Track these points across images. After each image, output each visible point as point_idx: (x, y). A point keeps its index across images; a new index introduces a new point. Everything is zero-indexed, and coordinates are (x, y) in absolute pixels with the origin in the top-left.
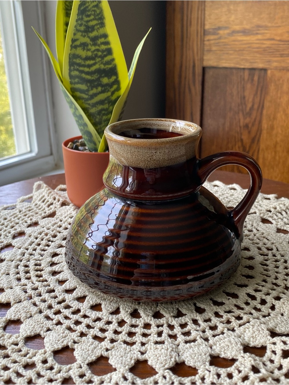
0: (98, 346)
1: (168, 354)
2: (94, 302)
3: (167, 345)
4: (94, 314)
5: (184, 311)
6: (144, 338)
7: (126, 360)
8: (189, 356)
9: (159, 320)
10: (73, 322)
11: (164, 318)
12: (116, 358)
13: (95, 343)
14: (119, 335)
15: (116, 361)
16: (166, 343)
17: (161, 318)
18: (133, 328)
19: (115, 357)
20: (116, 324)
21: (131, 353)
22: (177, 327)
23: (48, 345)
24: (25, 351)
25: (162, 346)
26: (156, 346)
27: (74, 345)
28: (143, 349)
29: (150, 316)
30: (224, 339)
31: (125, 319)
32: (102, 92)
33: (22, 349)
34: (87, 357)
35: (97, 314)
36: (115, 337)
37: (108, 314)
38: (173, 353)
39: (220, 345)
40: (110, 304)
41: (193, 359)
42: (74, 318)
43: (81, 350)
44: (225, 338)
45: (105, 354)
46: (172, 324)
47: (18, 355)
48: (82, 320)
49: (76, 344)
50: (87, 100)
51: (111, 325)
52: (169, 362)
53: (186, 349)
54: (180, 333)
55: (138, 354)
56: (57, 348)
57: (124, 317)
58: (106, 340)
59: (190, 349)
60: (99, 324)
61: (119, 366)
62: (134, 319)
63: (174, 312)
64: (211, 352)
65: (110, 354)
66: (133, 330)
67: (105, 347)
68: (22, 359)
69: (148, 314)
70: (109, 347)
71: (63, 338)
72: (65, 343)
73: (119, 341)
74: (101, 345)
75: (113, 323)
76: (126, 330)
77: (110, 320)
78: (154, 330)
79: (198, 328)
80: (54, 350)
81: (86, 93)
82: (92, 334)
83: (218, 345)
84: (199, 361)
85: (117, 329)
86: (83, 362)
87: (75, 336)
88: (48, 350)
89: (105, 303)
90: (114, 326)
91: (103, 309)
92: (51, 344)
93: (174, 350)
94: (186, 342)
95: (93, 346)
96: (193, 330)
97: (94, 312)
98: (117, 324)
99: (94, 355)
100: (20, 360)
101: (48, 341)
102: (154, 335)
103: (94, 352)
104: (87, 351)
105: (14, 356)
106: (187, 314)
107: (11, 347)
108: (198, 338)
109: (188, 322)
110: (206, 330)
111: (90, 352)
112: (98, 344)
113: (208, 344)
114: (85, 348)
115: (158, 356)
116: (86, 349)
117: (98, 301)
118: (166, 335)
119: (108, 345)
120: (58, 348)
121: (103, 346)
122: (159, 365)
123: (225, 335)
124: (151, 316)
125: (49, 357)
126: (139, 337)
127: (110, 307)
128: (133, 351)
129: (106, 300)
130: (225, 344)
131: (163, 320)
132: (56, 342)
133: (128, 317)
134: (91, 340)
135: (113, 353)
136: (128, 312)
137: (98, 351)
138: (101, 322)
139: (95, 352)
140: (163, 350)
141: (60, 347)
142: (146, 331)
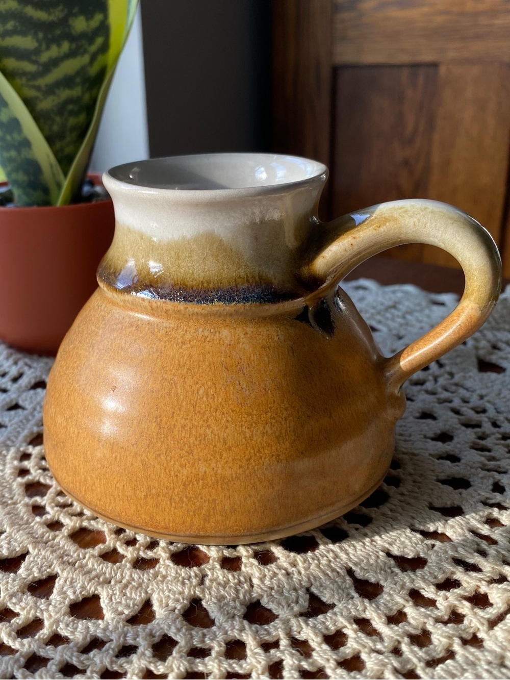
10: (22, 661)
29: (237, 618)
31: (172, 634)
32: (72, 54)
37: (121, 624)
40: (125, 595)
42: (25, 649)
50: (33, 76)
51: (134, 657)
62: (196, 629)
77: (130, 641)
81: (34, 58)
89: (111, 592)
91: (105, 611)
98: (150, 649)
124: (239, 617)
127: (123, 602)
129: (110, 582)
133: (179, 625)
138: (104, 649)
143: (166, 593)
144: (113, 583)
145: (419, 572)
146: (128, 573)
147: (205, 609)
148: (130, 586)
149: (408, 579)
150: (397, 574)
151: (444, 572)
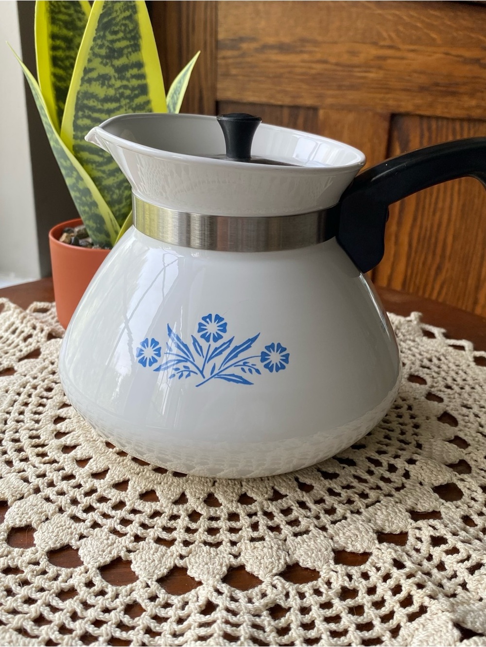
0: (166, 553)
1: (274, 554)
2: (143, 488)
3: (270, 541)
4: (148, 507)
5: (283, 491)
6: (233, 534)
7: (214, 569)
8: (303, 554)
9: (250, 506)
11: (256, 503)
12: (199, 566)
13: (162, 550)
14: (195, 534)
15: (199, 571)
16: (267, 538)
17: (251, 504)
18: (214, 522)
19: (197, 565)
20: (187, 519)
21: (219, 558)
22: (278, 514)
23: (88, 560)
24: (53, 572)
25: (263, 544)
26: (254, 545)
27: (129, 556)
28: (235, 550)
30: (349, 527)
31: (199, 510)
33: (47, 570)
34: (154, 571)
35: (154, 507)
36: (190, 537)
37: (170, 504)
38: (280, 552)
39: (344, 534)
40: (170, 490)
41: (311, 557)
43: (142, 561)
44: (349, 525)
45: (180, 563)
46: (269, 510)
47: (44, 579)
48: (131, 517)
49: (132, 553)
51: (179, 521)
52: (277, 565)
53: (298, 544)
54: (284, 523)
55: (230, 557)
56: (104, 563)
57: (195, 507)
58: (176, 543)
59: (303, 544)
60: (160, 521)
61: (205, 577)
63: (269, 493)
64: (334, 545)
65: (187, 562)
66: (214, 524)
67: (178, 554)
68: (52, 584)
69: (231, 499)
70: (183, 553)
71: (109, 546)
72: (114, 553)
73: (196, 543)
74: (171, 552)
75: (181, 517)
76: (204, 526)
77: (175, 512)
78: (244, 522)
79: (309, 514)
80: (99, 565)
82: (152, 536)
83: (341, 535)
84: (319, 559)
85: (190, 526)
86: (149, 579)
87: (127, 542)
88: (90, 566)
90: (183, 522)
91: (159, 498)
92: (93, 557)
93: (281, 547)
94: (296, 535)
95: (158, 554)
96: (302, 516)
97: (148, 504)
99: (164, 567)
100: (50, 586)
101: (86, 552)
102: (247, 529)
103: (163, 562)
104: (152, 562)
105: (38, 580)
106: (288, 494)
107: (29, 569)
108: (312, 528)
109: (292, 505)
110: (321, 515)
111: (156, 562)
112: (166, 550)
113: (328, 535)
114: (147, 557)
115: (259, 558)
116: (150, 559)
117: (150, 487)
118: (265, 528)
119: (182, 550)
120: (106, 562)
121: (175, 552)
122: (263, 571)
123: (349, 520)
125: (94, 576)
126: (226, 534)
127: (170, 493)
128: (221, 554)
130: (352, 533)
131: (255, 506)
132: (100, 553)
134: (154, 545)
135: (193, 560)
136: (201, 499)
137: (169, 560)
139: (165, 562)
140: (265, 550)
141: (108, 560)
142: (234, 524)
143: (194, 489)
144: (162, 484)
145: (334, 480)
146: (171, 479)
147: (216, 498)
148: (173, 486)
149: (328, 483)
150: (322, 481)
151: (347, 481)
